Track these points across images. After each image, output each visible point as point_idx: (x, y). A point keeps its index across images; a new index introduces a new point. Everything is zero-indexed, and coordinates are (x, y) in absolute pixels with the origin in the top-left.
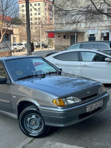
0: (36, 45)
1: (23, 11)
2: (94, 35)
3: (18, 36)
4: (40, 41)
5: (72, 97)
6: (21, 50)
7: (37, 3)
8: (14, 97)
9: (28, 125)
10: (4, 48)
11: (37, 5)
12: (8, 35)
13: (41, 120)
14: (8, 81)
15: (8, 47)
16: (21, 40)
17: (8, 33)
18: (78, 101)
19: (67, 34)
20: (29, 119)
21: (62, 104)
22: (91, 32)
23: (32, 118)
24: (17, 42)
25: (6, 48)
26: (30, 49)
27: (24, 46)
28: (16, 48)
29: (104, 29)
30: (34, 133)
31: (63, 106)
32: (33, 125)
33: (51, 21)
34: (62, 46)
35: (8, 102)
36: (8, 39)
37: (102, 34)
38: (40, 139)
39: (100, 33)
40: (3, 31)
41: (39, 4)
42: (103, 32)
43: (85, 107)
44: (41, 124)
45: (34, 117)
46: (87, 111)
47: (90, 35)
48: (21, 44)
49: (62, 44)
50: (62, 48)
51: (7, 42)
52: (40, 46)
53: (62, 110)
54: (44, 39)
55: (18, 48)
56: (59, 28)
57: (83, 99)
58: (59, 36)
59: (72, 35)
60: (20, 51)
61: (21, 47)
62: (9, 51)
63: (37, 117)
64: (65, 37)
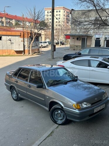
0: (56, 42)
1: (48, 16)
2: (99, 38)
3: (44, 36)
4: (59, 39)
5: (85, 103)
6: (46, 46)
7: (58, 10)
8: (47, 97)
9: (56, 116)
10: (34, 46)
11: (58, 11)
12: (37, 37)
13: (64, 114)
14: (44, 87)
15: (37, 46)
16: (46, 38)
17: (38, 35)
18: (89, 105)
19: (79, 37)
20: (56, 113)
21: (79, 107)
22: (97, 36)
23: (58, 112)
24: (43, 40)
25: (36, 47)
26: (53, 49)
27: (48, 44)
28: (42, 45)
29: (107, 34)
30: (60, 122)
31: (79, 109)
32: (59, 117)
33: (68, 24)
34: (75, 45)
35: (43, 99)
36: (37, 40)
37: (106, 38)
38: (62, 126)
39: (104, 37)
40: (35, 35)
41: (60, 11)
42: (106, 36)
43: (93, 110)
44: (64, 117)
45: (59, 112)
46: (95, 112)
47: (97, 38)
48: (45, 42)
49: (75, 44)
50: (75, 47)
51: (36, 42)
52: (59, 43)
53: (78, 112)
54: (62, 38)
55: (43, 45)
56: (73, 32)
57: (92, 104)
58: (73, 38)
59: (83, 38)
60: (44, 47)
61: (46, 44)
62: (38, 48)
63: (62, 112)
64: (77, 39)
